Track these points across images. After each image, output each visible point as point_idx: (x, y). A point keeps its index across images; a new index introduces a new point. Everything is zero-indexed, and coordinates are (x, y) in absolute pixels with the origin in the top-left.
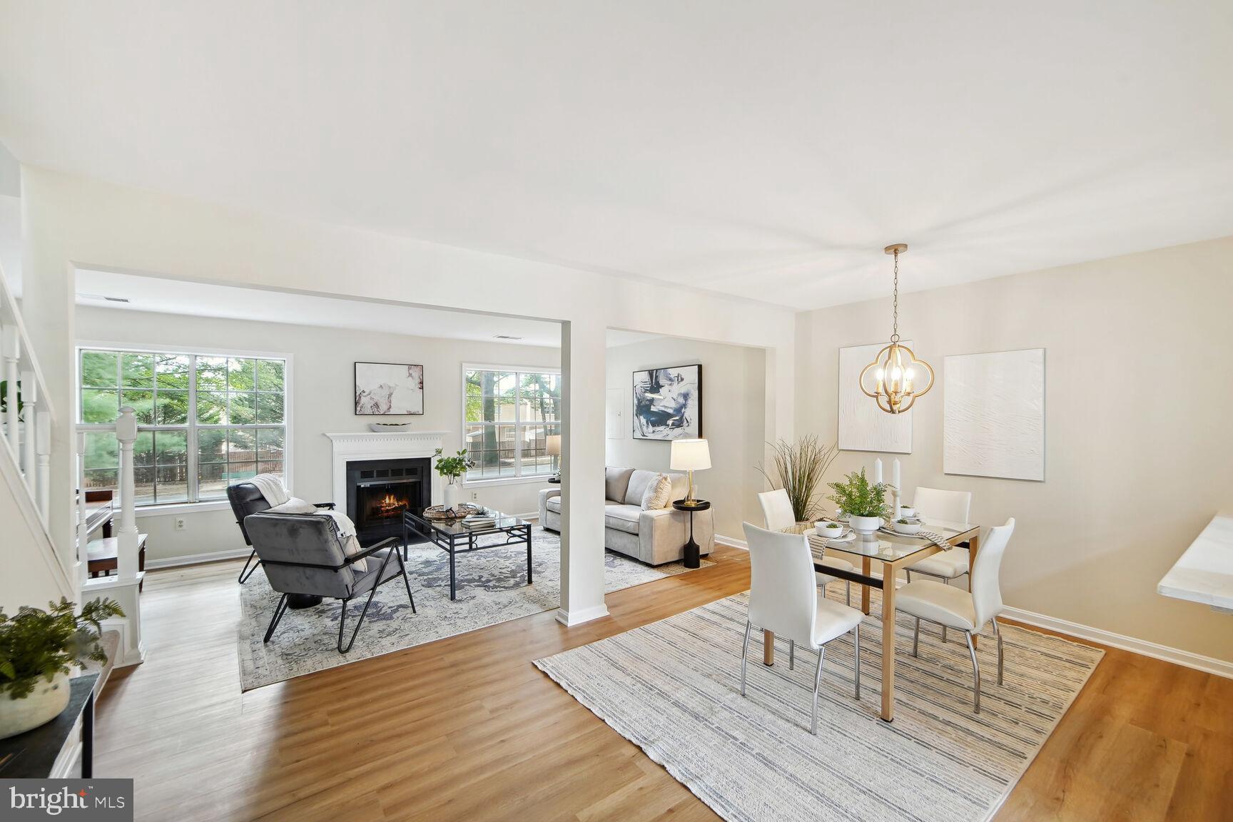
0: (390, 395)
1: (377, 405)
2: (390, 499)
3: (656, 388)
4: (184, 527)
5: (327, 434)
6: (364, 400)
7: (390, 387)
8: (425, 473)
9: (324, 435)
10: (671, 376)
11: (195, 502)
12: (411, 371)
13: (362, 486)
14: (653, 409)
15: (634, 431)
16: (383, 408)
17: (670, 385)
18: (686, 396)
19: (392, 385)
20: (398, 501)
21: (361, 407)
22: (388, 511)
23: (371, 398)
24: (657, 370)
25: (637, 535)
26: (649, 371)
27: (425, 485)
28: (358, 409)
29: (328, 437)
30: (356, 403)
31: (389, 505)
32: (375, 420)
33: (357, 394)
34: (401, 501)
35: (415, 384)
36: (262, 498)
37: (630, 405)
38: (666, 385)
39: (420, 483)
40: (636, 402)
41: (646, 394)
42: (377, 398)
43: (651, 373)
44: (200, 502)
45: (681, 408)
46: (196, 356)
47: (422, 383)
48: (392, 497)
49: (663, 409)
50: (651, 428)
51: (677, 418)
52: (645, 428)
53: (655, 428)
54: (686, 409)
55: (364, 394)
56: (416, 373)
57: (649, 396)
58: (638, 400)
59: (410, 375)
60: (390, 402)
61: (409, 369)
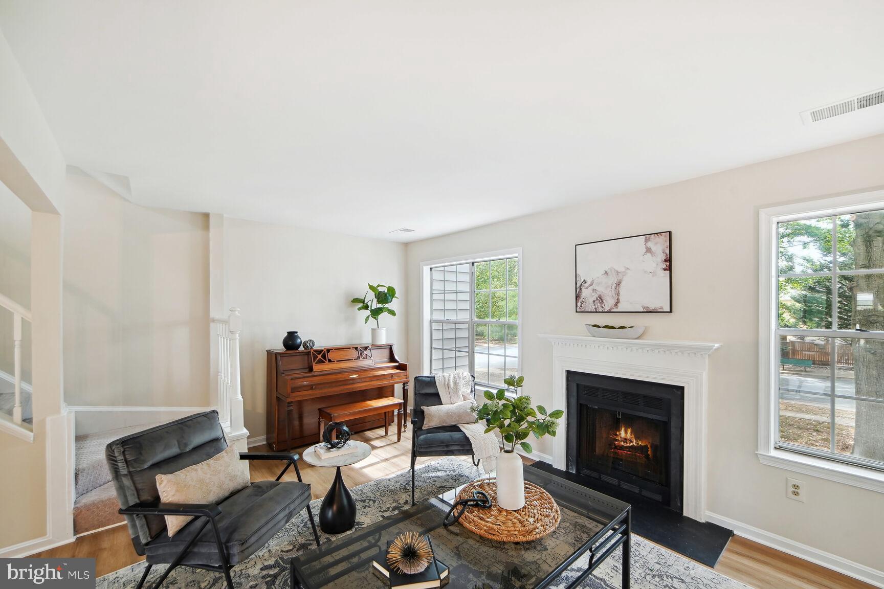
0: (618, 284)
1: (600, 299)
2: (626, 432)
6: (585, 293)
7: (618, 272)
8: (674, 411)
12: (650, 244)
16: (609, 303)
19: (621, 269)
20: (636, 438)
21: (583, 303)
22: (623, 447)
23: (594, 290)
27: (674, 431)
28: (580, 304)
29: (546, 341)
30: (577, 297)
31: (625, 440)
32: (598, 320)
33: (578, 285)
34: (642, 441)
35: (654, 263)
39: (667, 425)
42: (601, 290)
47: (669, 260)
48: (629, 431)
55: (587, 285)
56: (658, 245)
59: (649, 250)
60: (618, 294)
61: (647, 241)
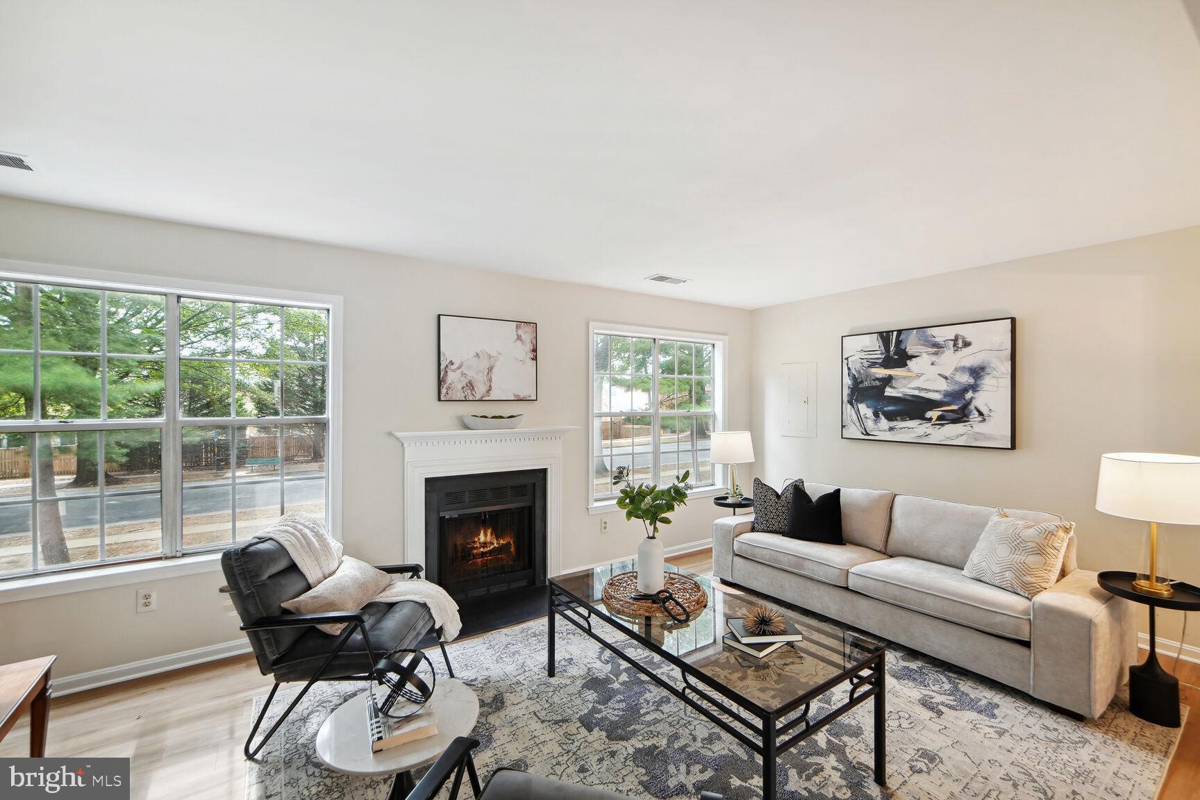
0: (490, 369)
1: (471, 385)
2: (486, 535)
3: (899, 358)
4: (153, 606)
5: (399, 434)
6: (452, 377)
7: (490, 357)
8: (538, 493)
9: (390, 434)
10: (937, 340)
11: (175, 557)
12: (520, 332)
13: (447, 517)
14: (889, 392)
15: (843, 427)
16: (480, 390)
17: (936, 354)
18: (977, 372)
19: (493, 353)
20: (497, 538)
21: (448, 388)
22: (483, 554)
23: (463, 374)
24: (900, 332)
25: (1026, 644)
26: (881, 334)
27: (538, 512)
28: (444, 391)
29: (398, 439)
30: (440, 382)
31: (485, 544)
32: (466, 410)
33: (442, 367)
34: (503, 539)
35: (523, 351)
36: (293, 568)
37: (835, 385)
38: (924, 355)
39: (531, 509)
40: (848, 381)
41: (873, 370)
42: (471, 374)
43: (885, 337)
44: (184, 555)
45: (965, 390)
46: (179, 297)
47: (535, 350)
48: (489, 532)
49: (916, 393)
50: (884, 423)
51: (954, 407)
52: (870, 424)
53: (893, 424)
54: (977, 395)
55: (454, 367)
56: (527, 334)
57: (881, 372)
58: (854, 378)
59: (519, 338)
60: (490, 381)
61: (518, 327)
